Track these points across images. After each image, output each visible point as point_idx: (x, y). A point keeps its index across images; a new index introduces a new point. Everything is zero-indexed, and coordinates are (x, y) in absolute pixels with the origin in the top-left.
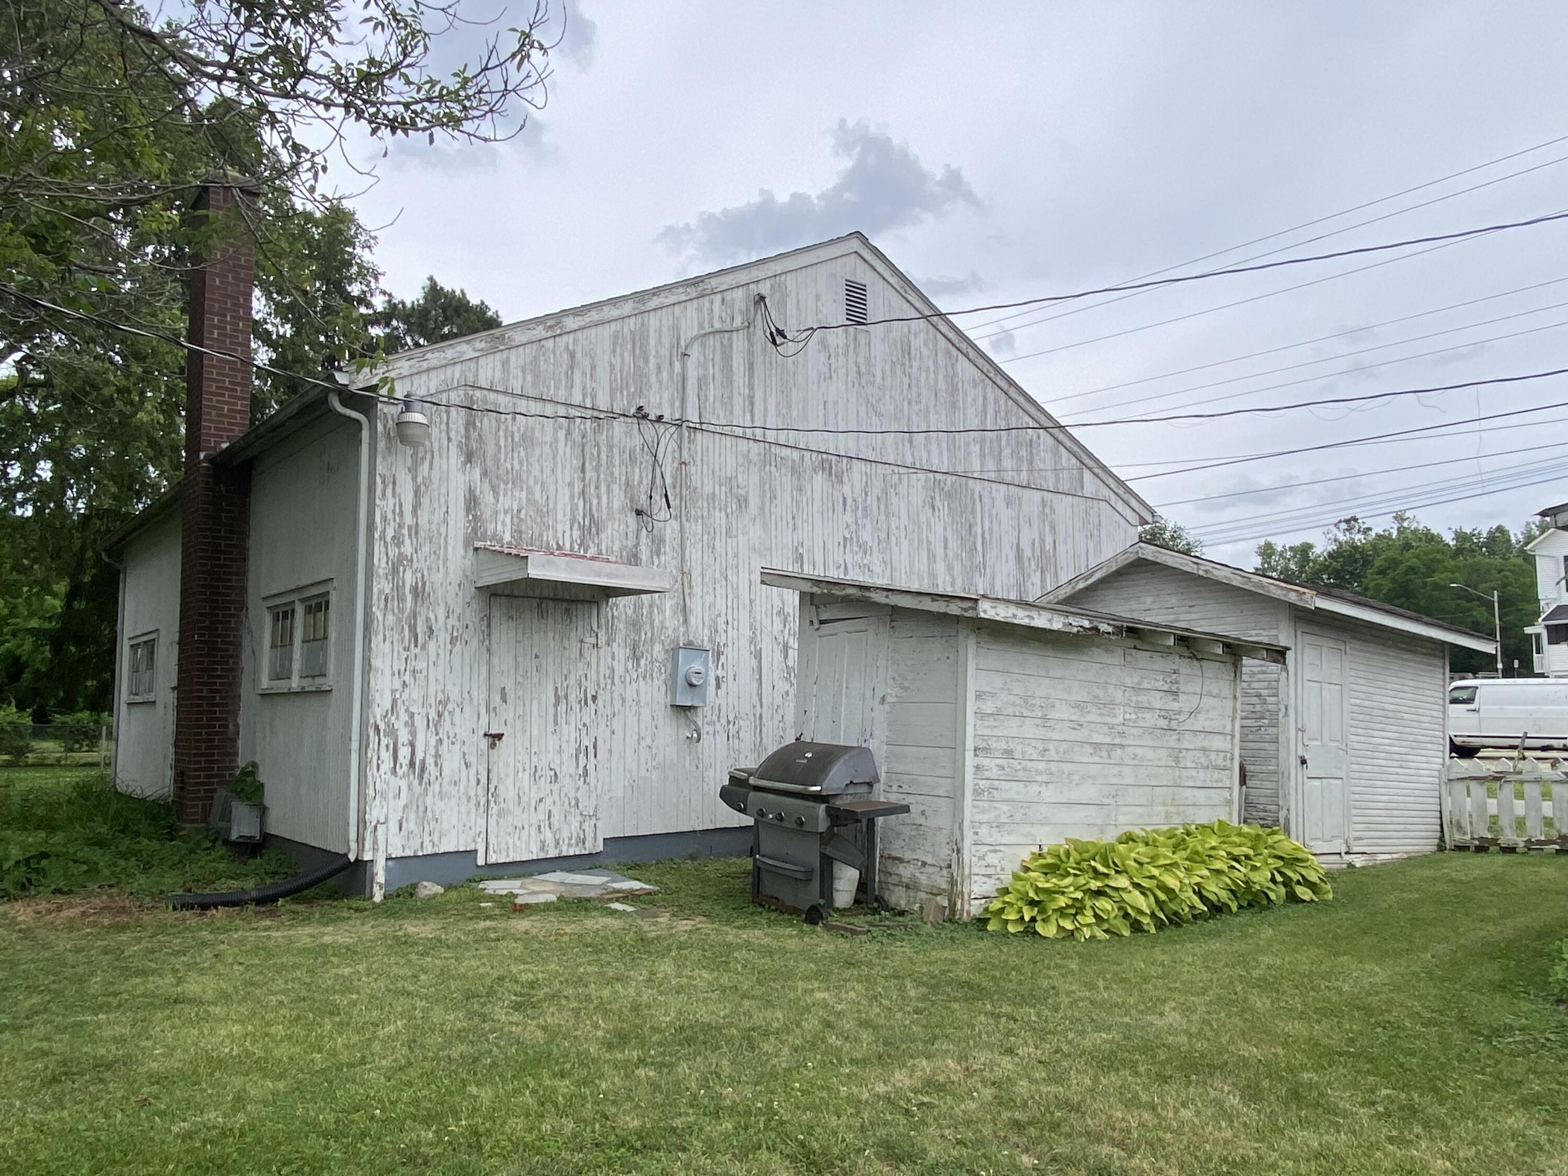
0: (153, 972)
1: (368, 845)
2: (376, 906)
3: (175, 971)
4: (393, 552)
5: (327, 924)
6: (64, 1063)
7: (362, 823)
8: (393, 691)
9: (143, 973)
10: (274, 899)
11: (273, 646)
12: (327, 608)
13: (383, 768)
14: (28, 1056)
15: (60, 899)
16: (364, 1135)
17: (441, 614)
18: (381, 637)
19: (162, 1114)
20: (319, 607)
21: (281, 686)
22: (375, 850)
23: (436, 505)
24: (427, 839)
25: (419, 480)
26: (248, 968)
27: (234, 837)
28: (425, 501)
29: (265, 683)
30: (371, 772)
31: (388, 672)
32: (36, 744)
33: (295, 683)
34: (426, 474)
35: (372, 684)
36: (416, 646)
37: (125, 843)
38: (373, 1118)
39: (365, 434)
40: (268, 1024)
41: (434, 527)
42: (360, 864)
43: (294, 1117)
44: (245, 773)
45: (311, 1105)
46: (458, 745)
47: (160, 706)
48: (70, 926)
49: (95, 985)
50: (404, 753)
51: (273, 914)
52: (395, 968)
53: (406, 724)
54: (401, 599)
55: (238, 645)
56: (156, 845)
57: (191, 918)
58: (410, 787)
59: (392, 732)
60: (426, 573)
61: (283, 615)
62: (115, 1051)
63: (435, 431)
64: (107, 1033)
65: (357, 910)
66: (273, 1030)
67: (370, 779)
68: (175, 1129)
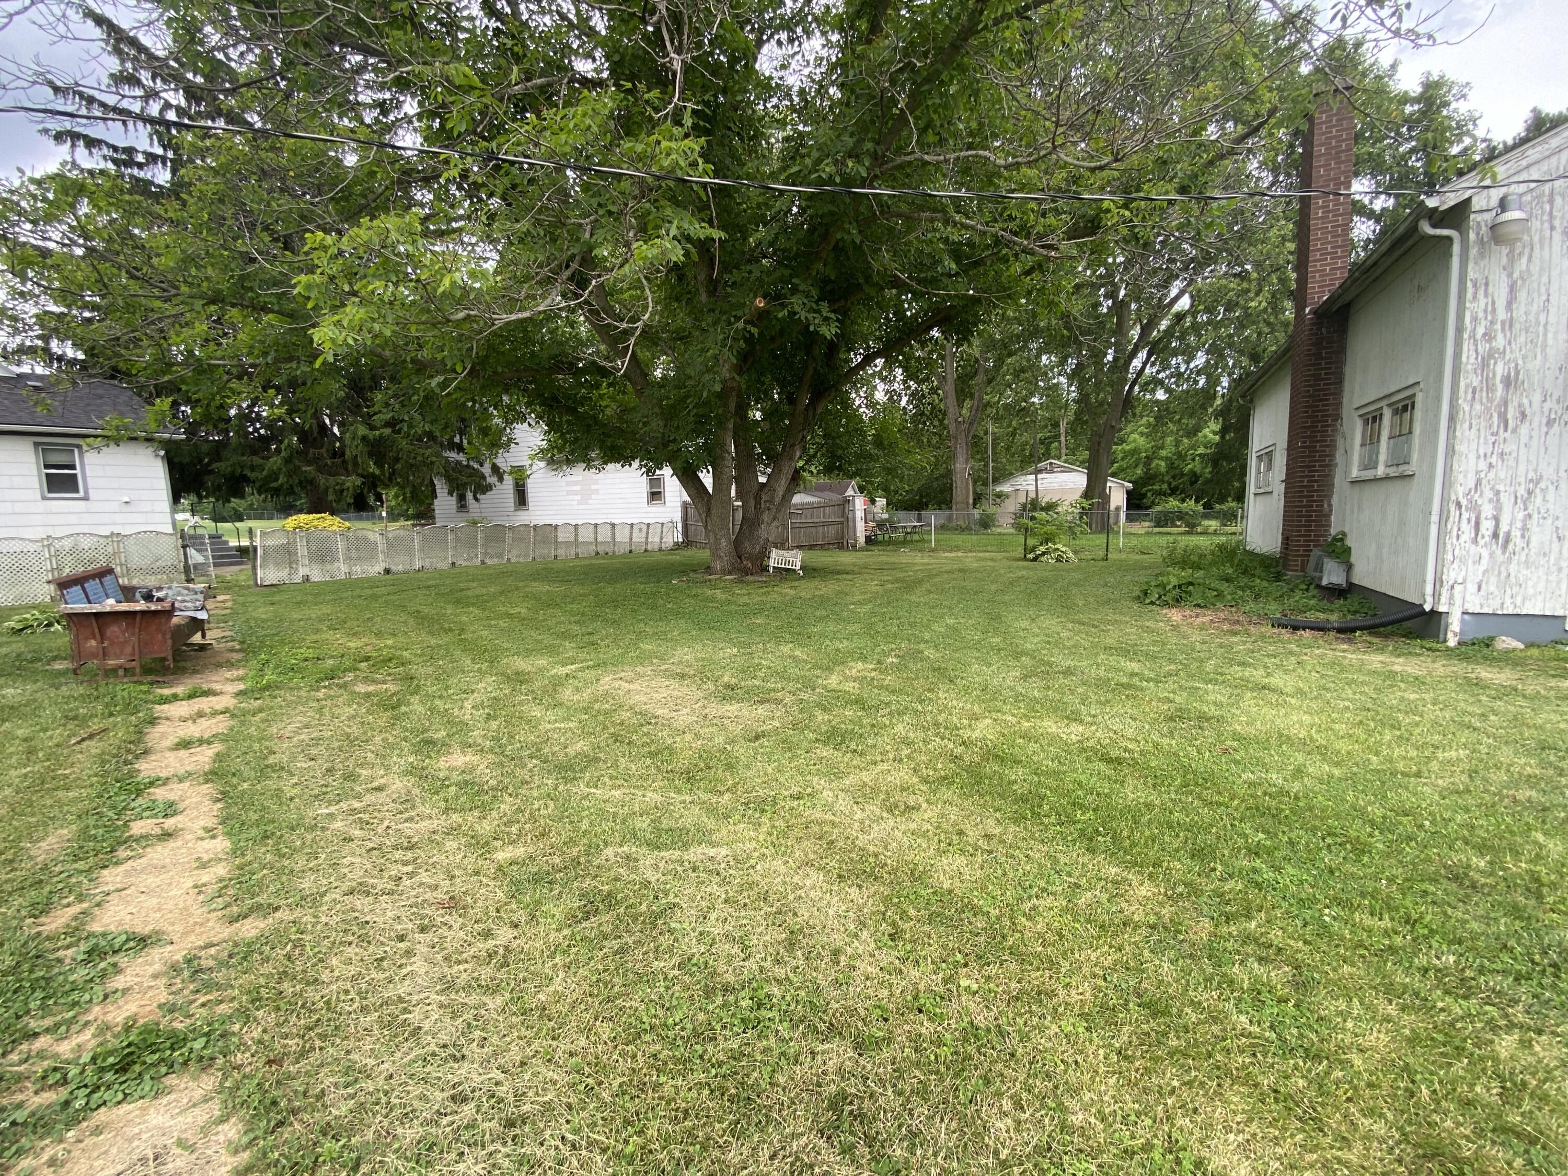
0: (1250, 665)
1: (1443, 600)
2: (1448, 649)
3: (1266, 667)
4: (1483, 348)
5: (1399, 656)
6: (1180, 710)
7: (1438, 581)
8: (1477, 472)
9: (1242, 664)
10: (1353, 630)
11: (1363, 445)
12: (1413, 407)
13: (1464, 538)
14: (1159, 700)
15: (1198, 611)
16: (1410, 838)
17: (1537, 398)
18: (1466, 425)
19: (1237, 762)
20: (1405, 408)
21: (1369, 474)
22: (1451, 603)
23: (1535, 295)
24: (1508, 601)
25: (1516, 275)
26: (1323, 676)
27: (1324, 582)
28: (1522, 295)
29: (1355, 473)
30: (1451, 541)
31: (1472, 457)
32: (1206, 523)
33: (1381, 471)
34: (1524, 267)
35: (1455, 466)
36: (1506, 430)
37: (1244, 581)
38: (1421, 826)
39: (1456, 248)
40: (1333, 721)
41: (1532, 317)
42: (1435, 615)
43: (1344, 800)
44: (1335, 539)
45: (1362, 796)
46: (1549, 521)
47: (1275, 494)
48: (1202, 628)
49: (1209, 666)
50: (1487, 527)
51: (1350, 641)
52: (1462, 704)
53: (1490, 501)
54: (1490, 388)
55: (1333, 446)
56: (1265, 584)
57: (1285, 634)
58: (1491, 555)
59: (1475, 508)
60: (1520, 362)
61: (1372, 420)
62: (1213, 711)
63: (1536, 224)
64: (1211, 698)
65: (1429, 649)
66: (1337, 726)
67: (1449, 547)
68: (1244, 776)
